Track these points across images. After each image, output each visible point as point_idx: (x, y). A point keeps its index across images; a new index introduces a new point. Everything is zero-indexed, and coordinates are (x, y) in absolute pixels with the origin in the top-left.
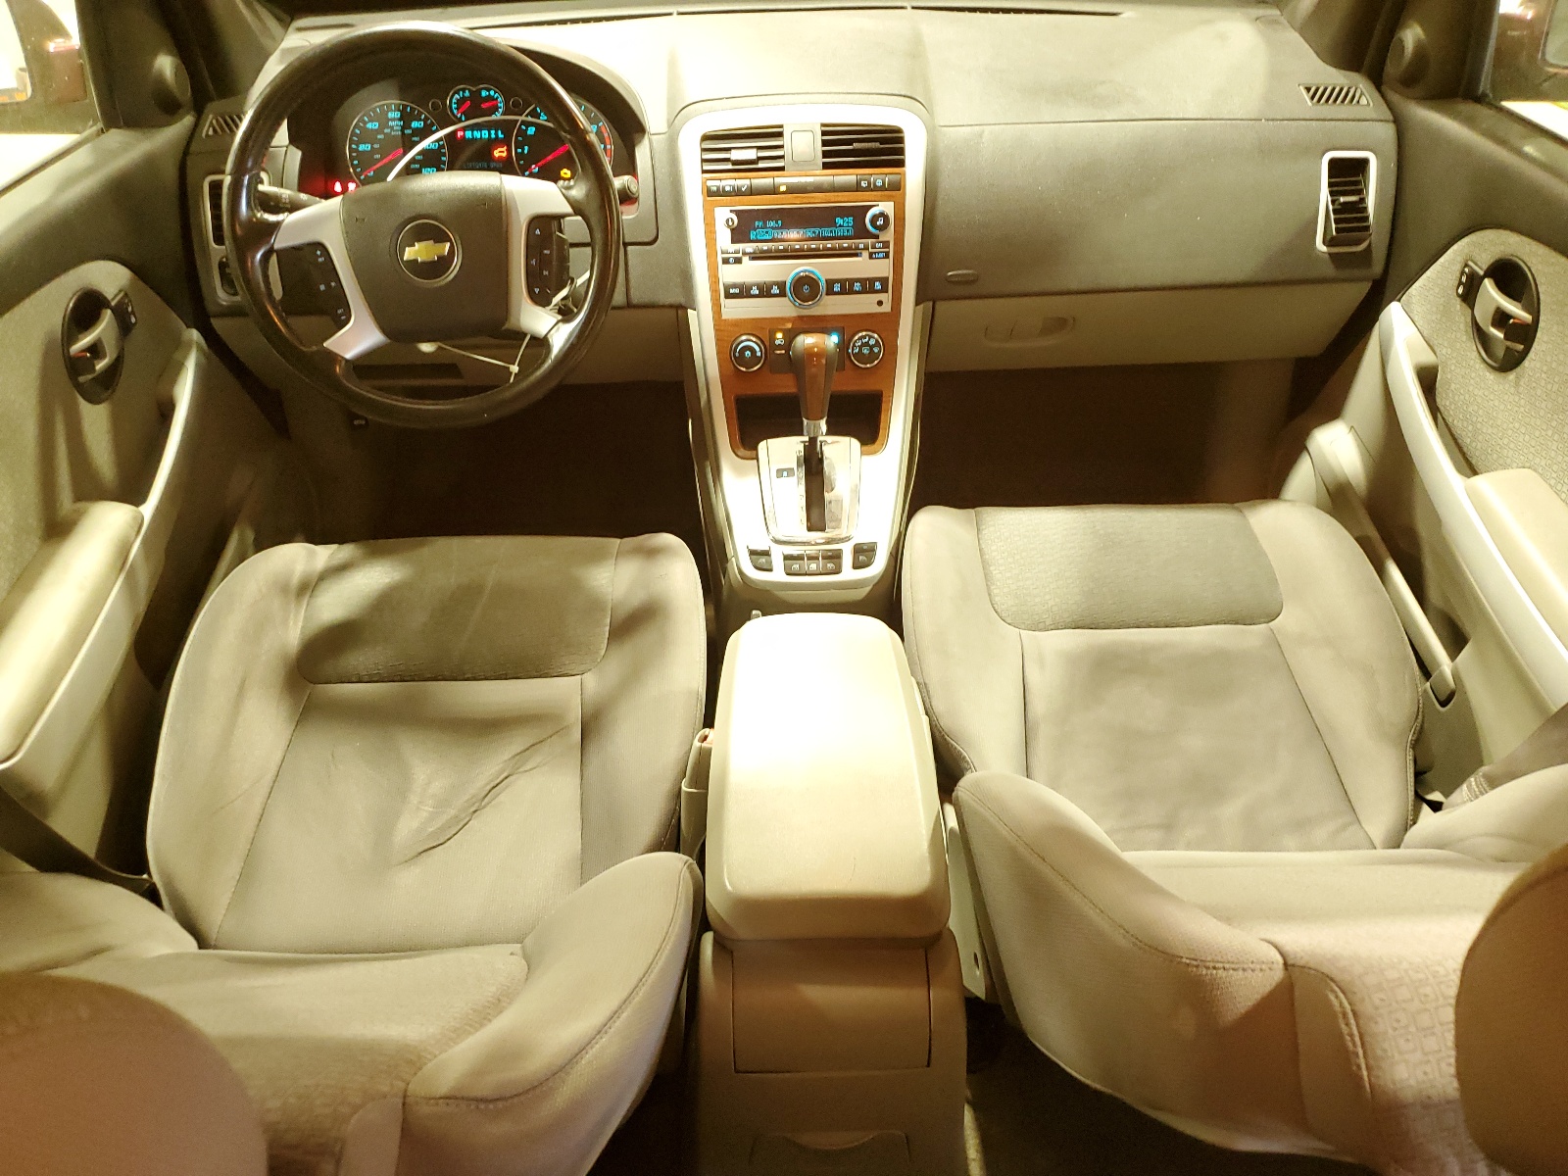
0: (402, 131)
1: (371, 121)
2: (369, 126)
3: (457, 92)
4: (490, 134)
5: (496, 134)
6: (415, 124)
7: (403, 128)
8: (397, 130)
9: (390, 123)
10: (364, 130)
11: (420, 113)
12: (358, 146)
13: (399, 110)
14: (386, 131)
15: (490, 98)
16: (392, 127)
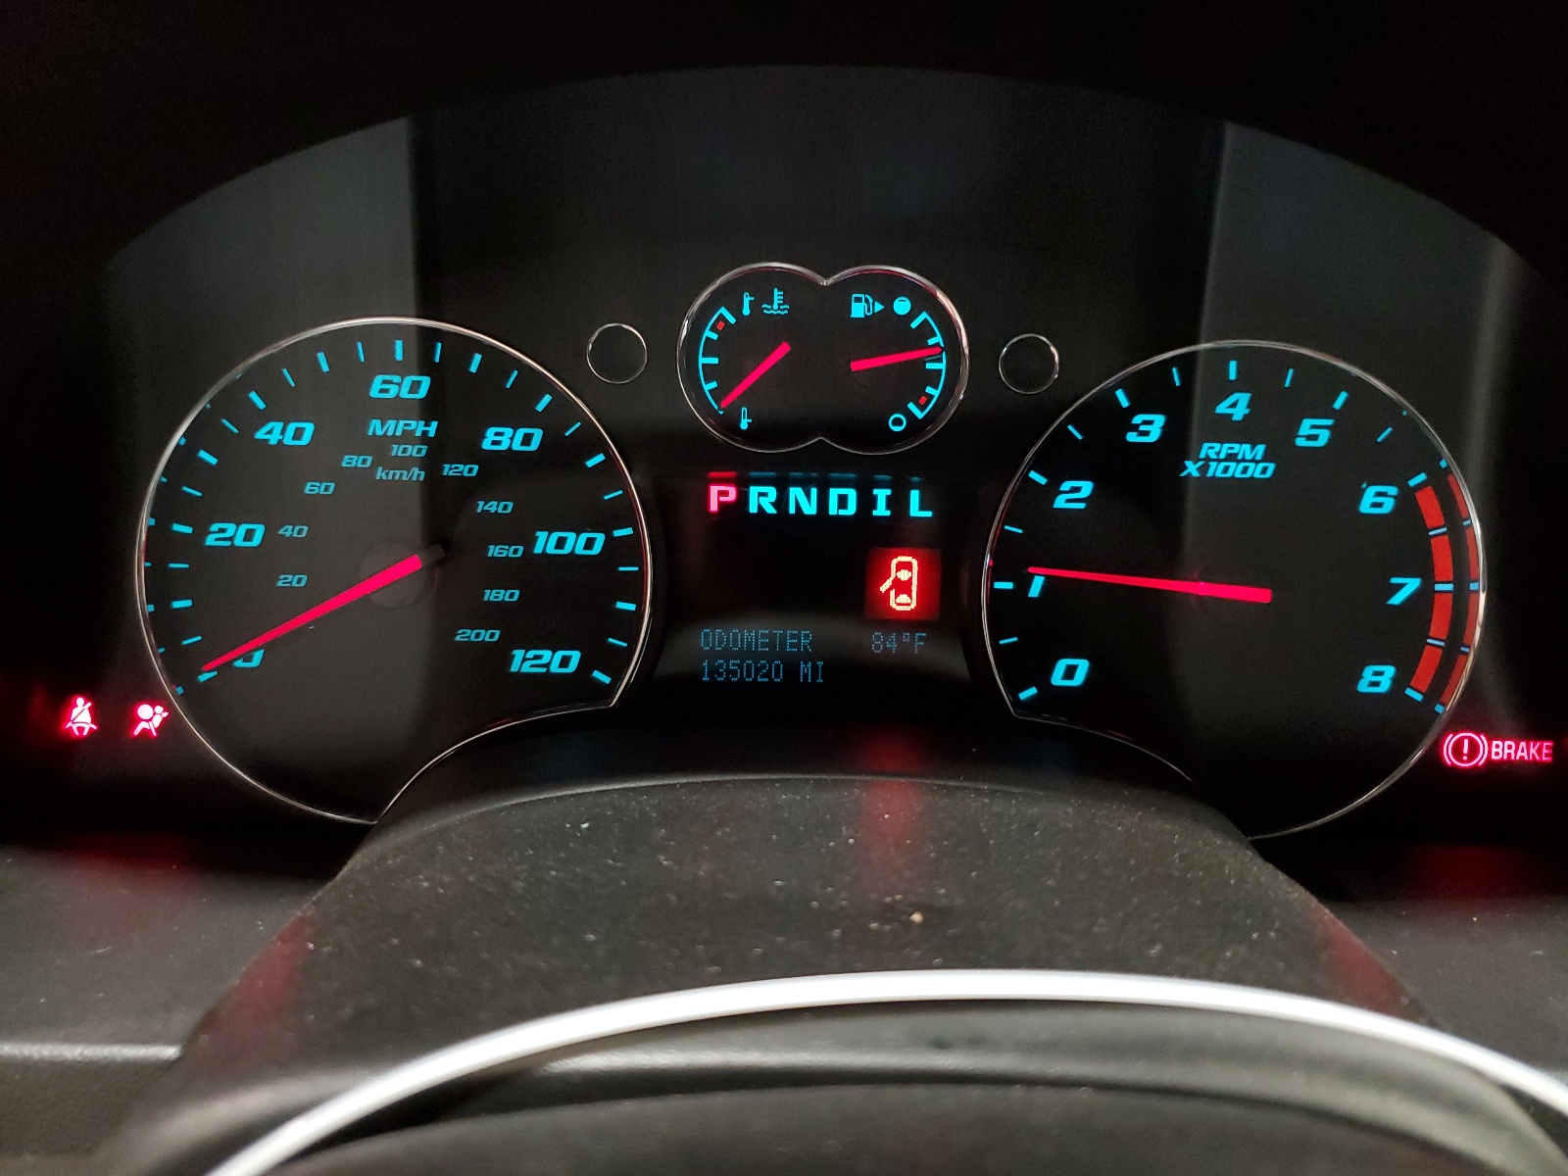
0: (431, 463)
1: (280, 411)
2: (272, 433)
3: (728, 296)
4: (867, 502)
5: (898, 502)
6: (501, 438)
7: (437, 452)
8: (404, 463)
9: (376, 427)
10: (245, 453)
11: (533, 385)
12: (202, 531)
13: (426, 367)
14: (351, 461)
15: (888, 331)
16: (380, 448)
